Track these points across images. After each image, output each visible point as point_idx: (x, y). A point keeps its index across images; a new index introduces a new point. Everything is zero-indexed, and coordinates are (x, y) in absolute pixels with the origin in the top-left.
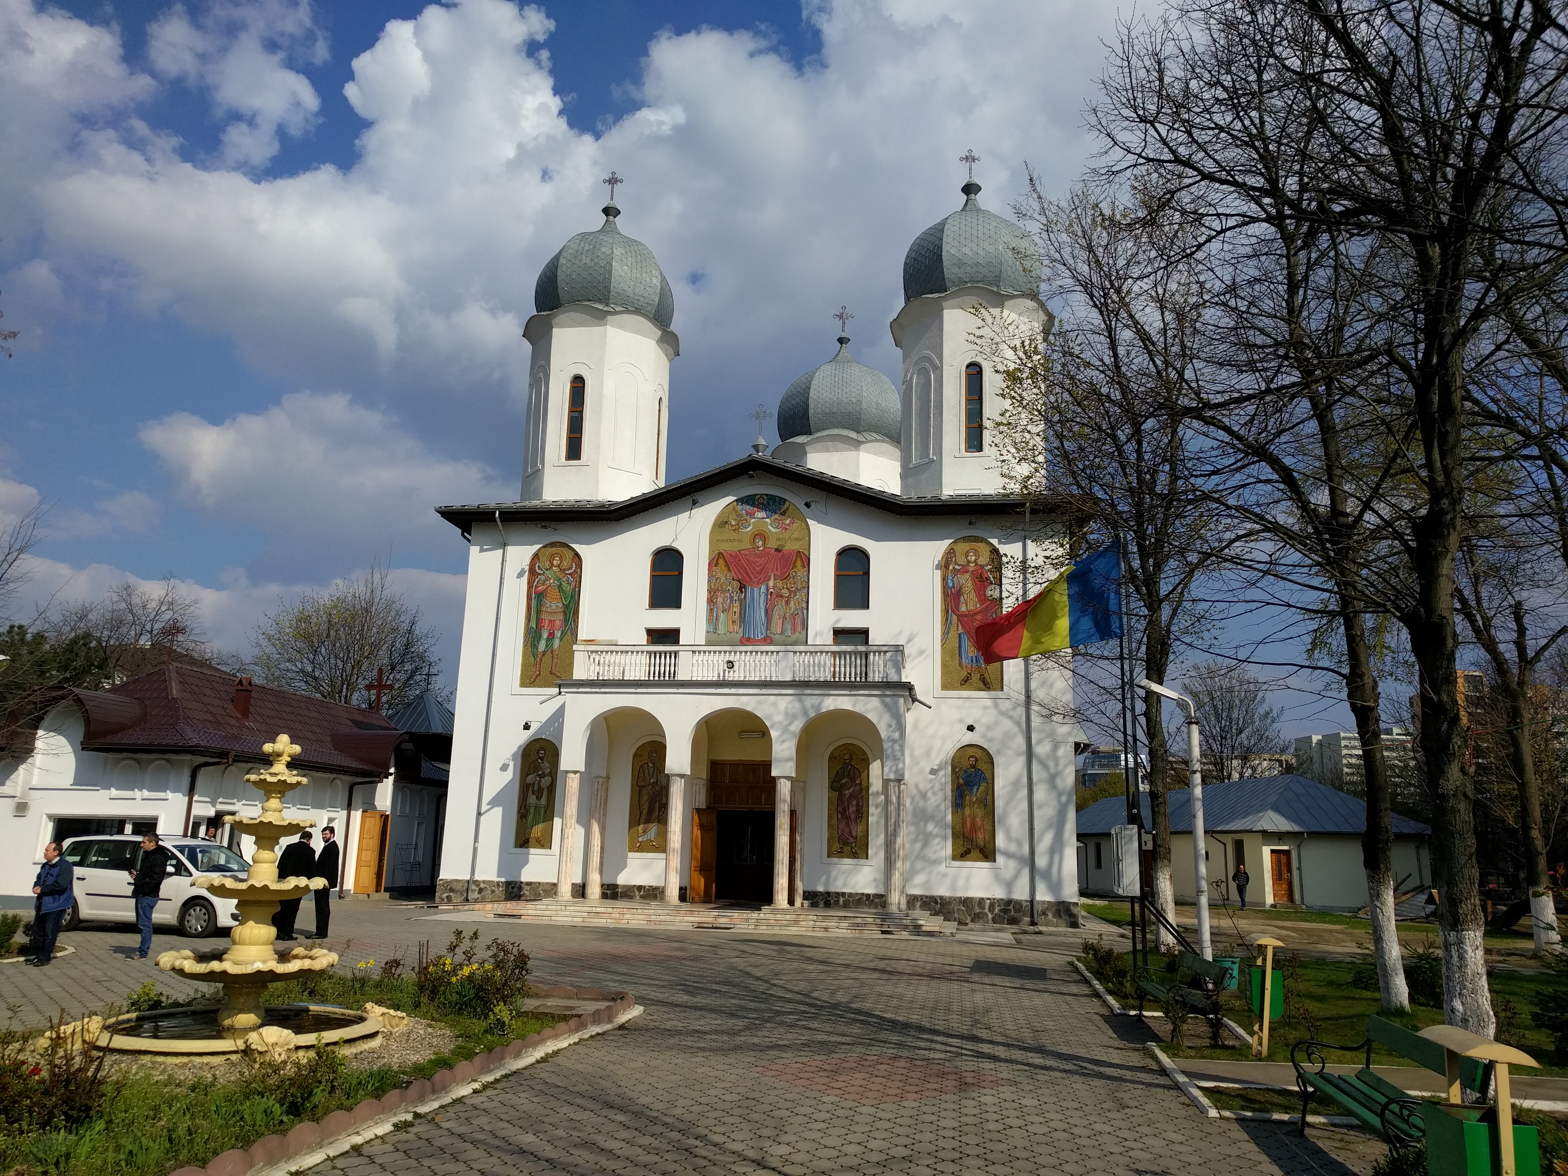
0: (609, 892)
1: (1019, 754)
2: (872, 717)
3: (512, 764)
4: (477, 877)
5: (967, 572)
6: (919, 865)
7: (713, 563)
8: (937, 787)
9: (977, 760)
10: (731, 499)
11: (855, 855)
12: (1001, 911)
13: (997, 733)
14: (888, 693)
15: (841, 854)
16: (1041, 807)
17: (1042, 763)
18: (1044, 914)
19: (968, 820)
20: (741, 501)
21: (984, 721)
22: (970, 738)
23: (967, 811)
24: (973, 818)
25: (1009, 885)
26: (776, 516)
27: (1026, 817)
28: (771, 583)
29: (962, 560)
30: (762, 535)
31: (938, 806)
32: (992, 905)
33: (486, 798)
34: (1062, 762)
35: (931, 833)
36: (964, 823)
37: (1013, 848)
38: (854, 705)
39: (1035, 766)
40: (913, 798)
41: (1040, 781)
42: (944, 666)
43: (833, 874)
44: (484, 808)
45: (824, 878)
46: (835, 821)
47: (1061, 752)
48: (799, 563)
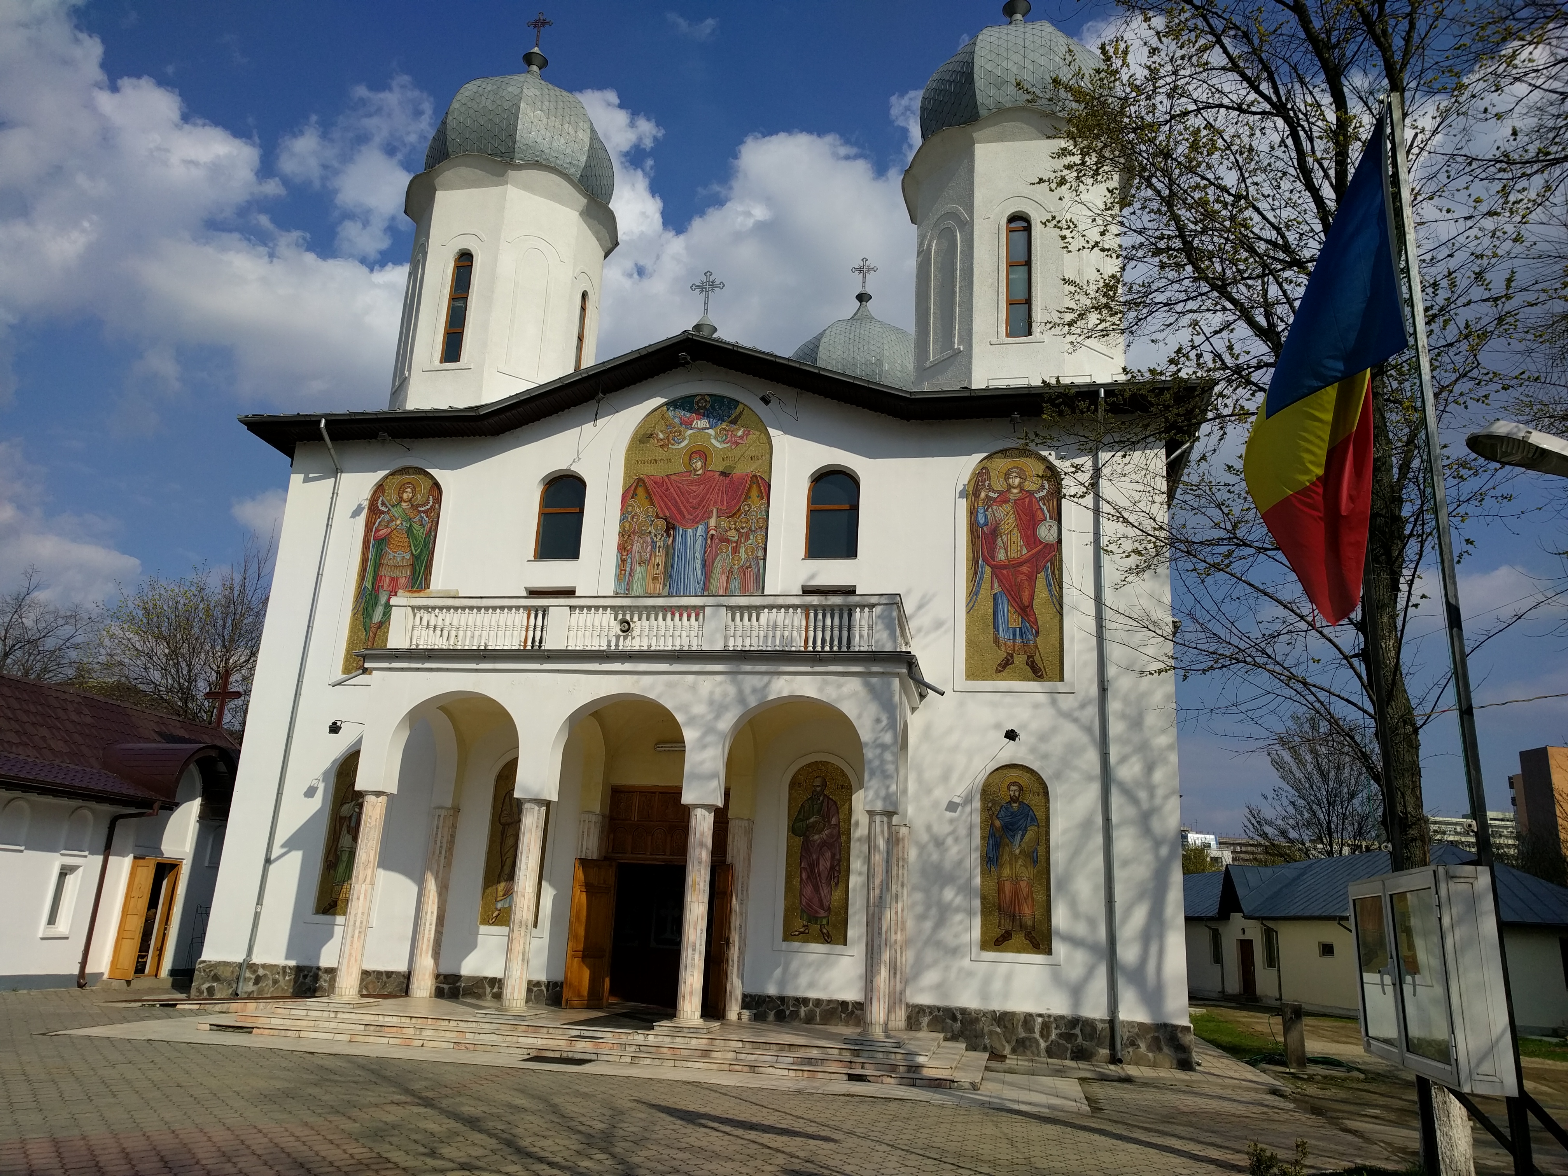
0: (446, 987)
1: (1090, 779)
2: (849, 709)
3: (321, 786)
4: (256, 959)
5: (1007, 501)
6: (930, 955)
7: (628, 495)
8: (962, 831)
9: (1021, 789)
10: (658, 401)
11: (827, 939)
12: (1060, 1036)
13: (1056, 745)
14: (875, 669)
15: (806, 936)
16: (1125, 863)
17: (1129, 794)
18: (1133, 1044)
19: (1008, 887)
20: (673, 404)
21: (1034, 726)
22: (1010, 753)
23: (1006, 872)
24: (1016, 881)
25: (1076, 992)
26: (724, 425)
27: (1101, 879)
28: (712, 522)
29: (998, 484)
30: (703, 454)
31: (960, 862)
32: (1046, 1026)
33: (281, 836)
34: (1160, 792)
35: (950, 904)
36: (1000, 890)
37: (1081, 930)
38: (821, 690)
39: (1116, 799)
40: (922, 848)
41: (1123, 823)
42: (971, 643)
43: (794, 965)
44: (276, 851)
45: (778, 972)
46: (796, 882)
47: (1158, 776)
48: (754, 493)
